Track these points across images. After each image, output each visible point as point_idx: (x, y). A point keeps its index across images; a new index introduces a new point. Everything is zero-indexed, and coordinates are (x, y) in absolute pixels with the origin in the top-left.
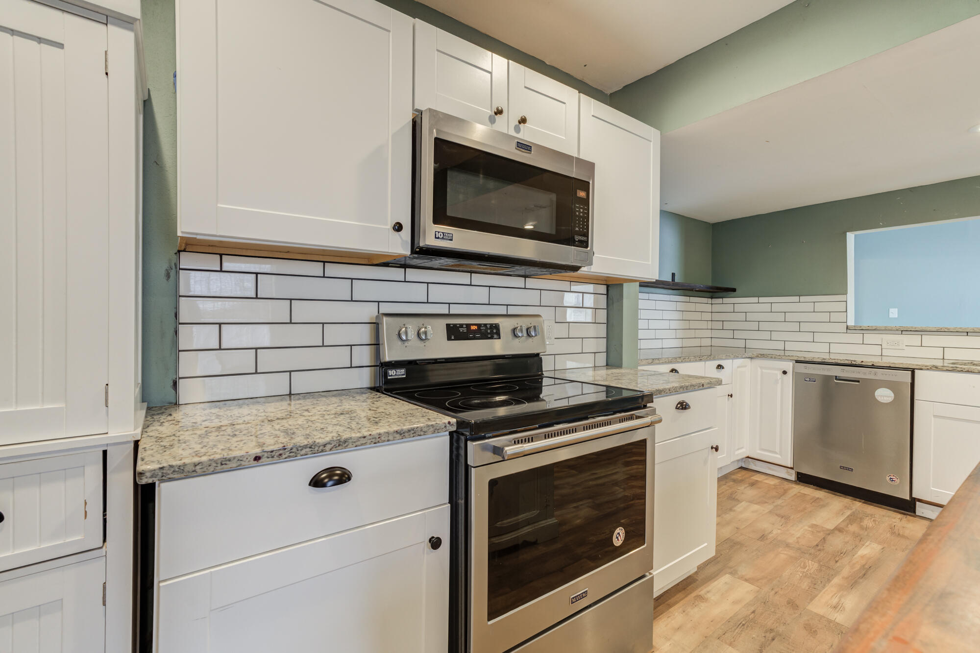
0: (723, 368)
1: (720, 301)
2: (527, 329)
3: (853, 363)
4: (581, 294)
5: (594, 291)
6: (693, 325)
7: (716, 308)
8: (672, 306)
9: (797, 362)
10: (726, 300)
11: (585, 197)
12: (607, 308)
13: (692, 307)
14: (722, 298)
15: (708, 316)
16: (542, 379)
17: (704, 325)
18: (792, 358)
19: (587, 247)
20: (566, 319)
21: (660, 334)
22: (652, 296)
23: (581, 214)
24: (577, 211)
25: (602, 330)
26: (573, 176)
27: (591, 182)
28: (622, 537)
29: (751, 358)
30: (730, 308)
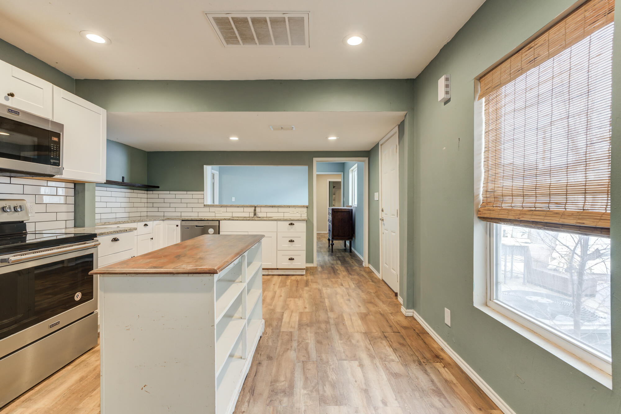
0: (147, 225)
1: (151, 192)
2: (14, 208)
3: (202, 219)
4: (56, 188)
5: (65, 186)
6: (136, 205)
7: (149, 196)
8: (123, 195)
9: (183, 220)
10: (154, 192)
11: (58, 141)
12: (75, 196)
13: (134, 195)
14: (153, 191)
15: (145, 200)
16: (26, 235)
17: (143, 205)
18: (180, 219)
19: (59, 165)
20: (43, 201)
21: (114, 210)
22: (108, 189)
23: (55, 149)
24: (52, 148)
25: (72, 208)
26: (49, 129)
27: (61, 134)
28: (80, 296)
29: (163, 220)
30: (156, 196)
